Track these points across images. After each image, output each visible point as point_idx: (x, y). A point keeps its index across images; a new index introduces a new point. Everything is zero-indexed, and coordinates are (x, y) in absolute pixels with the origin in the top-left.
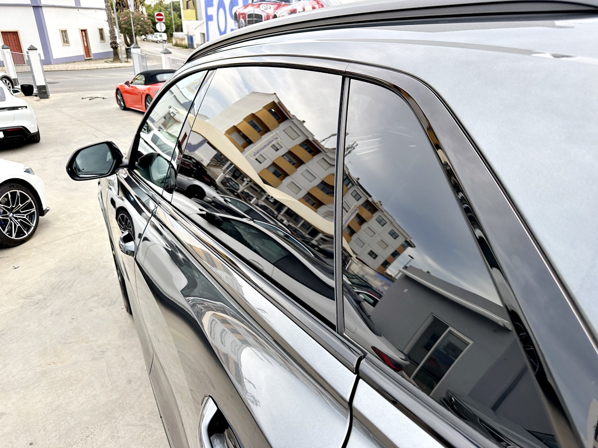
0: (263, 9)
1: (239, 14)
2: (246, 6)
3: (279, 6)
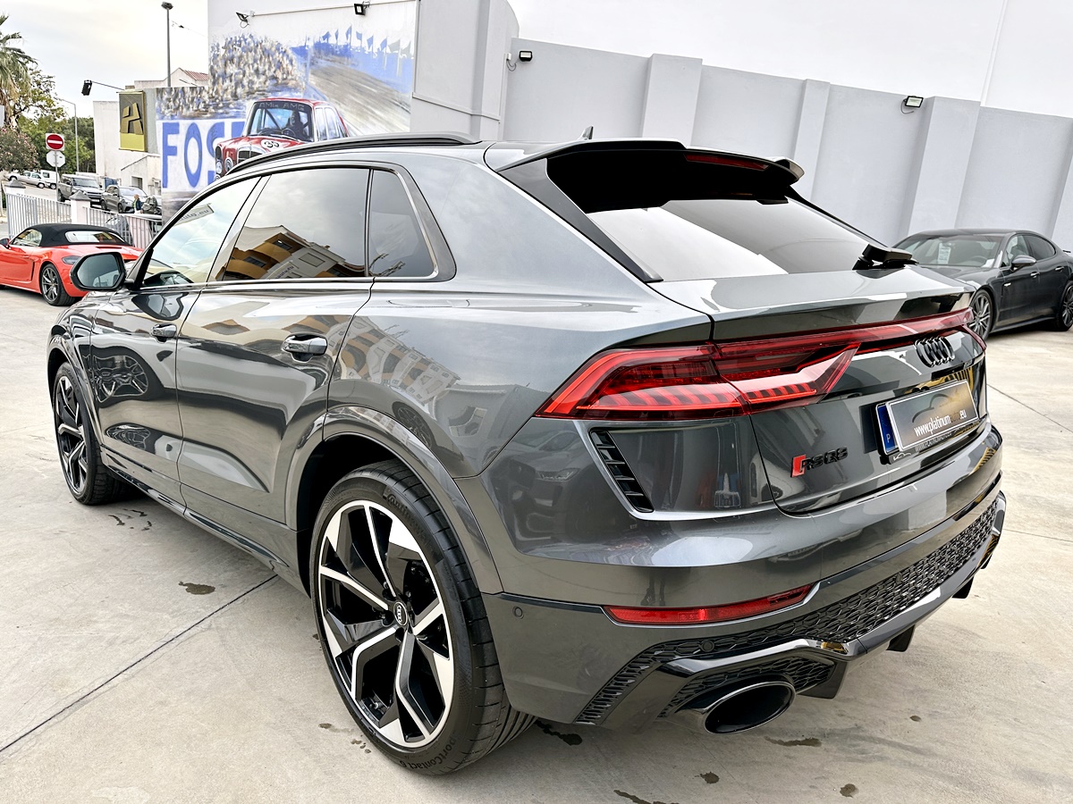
0: (265, 146)
1: (226, 150)
2: (237, 139)
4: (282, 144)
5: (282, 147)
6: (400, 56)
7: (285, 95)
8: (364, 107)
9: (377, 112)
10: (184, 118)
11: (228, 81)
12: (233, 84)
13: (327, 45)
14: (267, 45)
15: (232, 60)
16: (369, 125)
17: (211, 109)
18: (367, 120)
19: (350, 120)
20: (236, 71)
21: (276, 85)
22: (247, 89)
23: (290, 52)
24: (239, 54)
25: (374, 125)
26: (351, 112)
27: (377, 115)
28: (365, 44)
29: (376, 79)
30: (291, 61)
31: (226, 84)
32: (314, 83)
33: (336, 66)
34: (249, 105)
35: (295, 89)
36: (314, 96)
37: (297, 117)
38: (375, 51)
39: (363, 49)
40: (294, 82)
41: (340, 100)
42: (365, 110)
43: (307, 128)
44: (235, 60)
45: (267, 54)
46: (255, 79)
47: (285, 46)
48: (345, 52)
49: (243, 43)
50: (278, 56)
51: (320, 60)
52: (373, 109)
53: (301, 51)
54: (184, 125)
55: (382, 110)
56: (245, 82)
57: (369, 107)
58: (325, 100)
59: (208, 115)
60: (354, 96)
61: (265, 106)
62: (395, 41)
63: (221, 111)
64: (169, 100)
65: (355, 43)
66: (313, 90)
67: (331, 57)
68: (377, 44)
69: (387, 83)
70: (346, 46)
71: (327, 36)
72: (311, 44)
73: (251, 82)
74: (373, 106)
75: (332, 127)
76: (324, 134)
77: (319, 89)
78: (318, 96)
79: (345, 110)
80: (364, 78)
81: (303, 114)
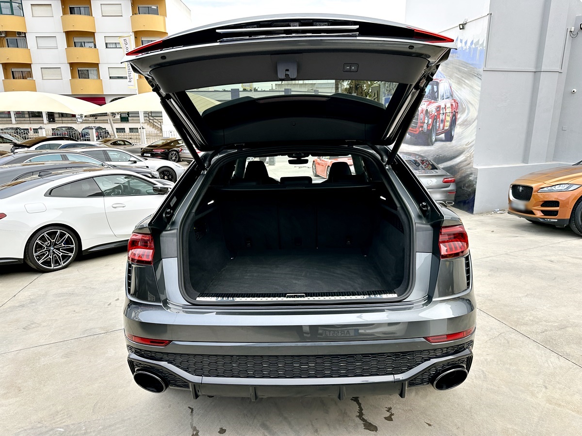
4: (426, 103)
5: (426, 105)
6: (479, 48)
8: (461, 79)
9: (467, 81)
16: (462, 89)
18: (462, 86)
19: (454, 86)
25: (464, 88)
26: (455, 83)
27: (466, 83)
28: (463, 44)
29: (467, 63)
32: (441, 70)
36: (440, 77)
37: (433, 88)
38: (468, 47)
39: (462, 48)
41: (451, 77)
42: (461, 81)
43: (436, 93)
52: (465, 80)
55: (469, 80)
57: (463, 79)
58: (444, 77)
60: (457, 74)
62: (477, 40)
64: (387, 87)
65: (460, 45)
66: (440, 74)
68: (469, 44)
69: (472, 64)
74: (465, 78)
75: (446, 92)
76: (443, 96)
77: (442, 72)
78: (442, 76)
79: (453, 82)
80: (462, 64)
81: (435, 87)
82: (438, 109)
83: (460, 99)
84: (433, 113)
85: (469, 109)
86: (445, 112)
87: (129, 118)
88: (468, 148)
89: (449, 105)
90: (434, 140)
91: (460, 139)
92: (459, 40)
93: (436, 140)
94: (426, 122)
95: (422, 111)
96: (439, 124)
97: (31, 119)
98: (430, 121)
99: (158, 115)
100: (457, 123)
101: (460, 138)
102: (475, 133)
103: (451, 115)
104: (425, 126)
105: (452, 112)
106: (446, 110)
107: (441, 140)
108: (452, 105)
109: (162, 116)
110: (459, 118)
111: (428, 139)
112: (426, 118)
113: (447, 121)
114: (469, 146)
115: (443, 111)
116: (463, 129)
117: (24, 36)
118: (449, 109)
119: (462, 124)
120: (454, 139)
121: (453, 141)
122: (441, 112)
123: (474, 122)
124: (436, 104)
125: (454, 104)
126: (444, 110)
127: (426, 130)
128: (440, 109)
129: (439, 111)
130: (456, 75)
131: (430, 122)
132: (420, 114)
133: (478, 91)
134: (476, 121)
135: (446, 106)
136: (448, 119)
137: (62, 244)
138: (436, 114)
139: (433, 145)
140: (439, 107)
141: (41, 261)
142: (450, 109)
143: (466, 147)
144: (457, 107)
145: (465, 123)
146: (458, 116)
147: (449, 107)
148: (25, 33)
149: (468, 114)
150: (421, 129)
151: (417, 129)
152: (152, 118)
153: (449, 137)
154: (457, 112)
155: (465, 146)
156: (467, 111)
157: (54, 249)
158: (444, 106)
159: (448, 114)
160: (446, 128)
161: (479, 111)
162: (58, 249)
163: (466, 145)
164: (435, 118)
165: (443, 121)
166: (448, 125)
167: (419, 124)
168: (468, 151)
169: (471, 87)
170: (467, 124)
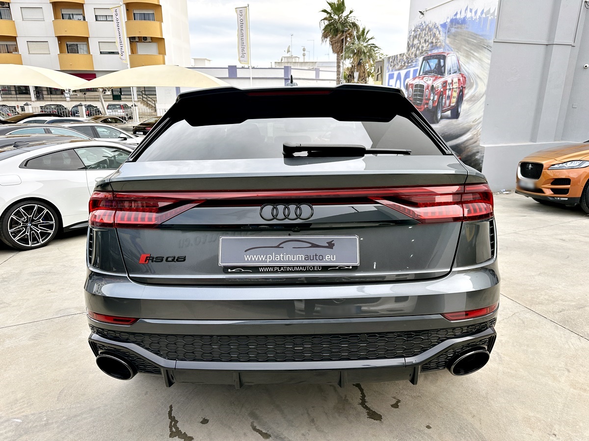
0: (425, 81)
1: (410, 85)
2: (414, 78)
3: (436, 78)
4: (431, 78)
5: (431, 81)
6: (490, 18)
7: (435, 52)
8: (470, 52)
9: (476, 54)
10: (396, 70)
11: (414, 48)
12: (415, 49)
13: (456, 19)
14: (430, 25)
15: (416, 37)
16: (471, 62)
17: (406, 64)
18: (470, 59)
19: (462, 60)
20: (417, 42)
21: (432, 47)
22: (421, 51)
23: (439, 27)
24: (419, 33)
25: (473, 61)
26: (463, 56)
27: (475, 55)
28: (473, 15)
29: (477, 35)
30: (440, 32)
31: (413, 50)
32: (448, 42)
33: (459, 30)
34: (421, 59)
35: (440, 47)
36: (448, 50)
37: (439, 62)
38: (478, 17)
39: (472, 18)
40: (440, 43)
41: (459, 50)
42: (470, 54)
43: (443, 68)
44: (418, 36)
45: (430, 30)
46: (424, 45)
47: (438, 25)
48: (464, 21)
49: (421, 27)
50: (435, 30)
51: (452, 29)
52: (473, 52)
53: (444, 25)
54: (396, 73)
55: (478, 52)
56: (420, 48)
57: (472, 51)
58: (452, 51)
59: (405, 67)
60: (465, 46)
61: (427, 59)
62: (488, 9)
63: (409, 64)
64: (391, 62)
65: (469, 15)
66: (447, 47)
67: (457, 25)
68: (479, 13)
69: (482, 36)
70: (464, 18)
71: (456, 14)
72: (449, 20)
73: (423, 47)
74: (474, 51)
75: (454, 66)
76: (450, 71)
77: (450, 45)
78: (449, 49)
79: (461, 55)
80: (471, 35)
81: (442, 61)
82: (445, 85)
83: (468, 73)
84: (439, 89)
85: (477, 84)
86: (451, 88)
87: (122, 97)
88: (474, 125)
89: (456, 80)
90: (439, 117)
91: (467, 116)
92: (469, 10)
93: (442, 118)
94: (432, 98)
95: (428, 87)
96: (446, 101)
97: (18, 96)
98: (436, 97)
99: (153, 93)
100: (464, 99)
101: (467, 114)
102: (483, 109)
103: (458, 91)
104: (431, 103)
105: (459, 88)
106: (452, 86)
107: (447, 118)
108: (459, 80)
109: (156, 95)
110: (466, 94)
111: (433, 116)
112: (432, 95)
113: (454, 97)
114: (476, 123)
115: (450, 87)
116: (470, 106)
117: (8, 6)
118: (455, 84)
119: (469, 100)
120: (460, 116)
121: (460, 119)
122: (448, 88)
123: (482, 97)
124: (443, 80)
125: (461, 78)
126: (451, 85)
127: (431, 107)
128: (446, 84)
129: (446, 86)
130: (465, 48)
131: (436, 99)
132: (426, 90)
133: (488, 64)
134: (485, 97)
135: (452, 81)
136: (455, 94)
137: (41, 220)
138: (442, 90)
139: (438, 122)
140: (445, 82)
141: (17, 238)
142: (457, 84)
143: (473, 124)
144: (465, 82)
145: (473, 99)
146: (466, 91)
147: (456, 82)
148: (9, 3)
149: (476, 89)
150: (426, 106)
151: (422, 106)
152: (145, 97)
153: (456, 115)
154: (465, 88)
155: (471, 123)
156: (474, 86)
157: (32, 225)
158: (451, 81)
159: (455, 89)
160: (452, 105)
161: (488, 86)
162: (36, 226)
163: (473, 122)
164: (441, 95)
165: (449, 97)
166: (455, 101)
167: (424, 101)
168: (475, 129)
169: (480, 60)
170: (474, 99)
